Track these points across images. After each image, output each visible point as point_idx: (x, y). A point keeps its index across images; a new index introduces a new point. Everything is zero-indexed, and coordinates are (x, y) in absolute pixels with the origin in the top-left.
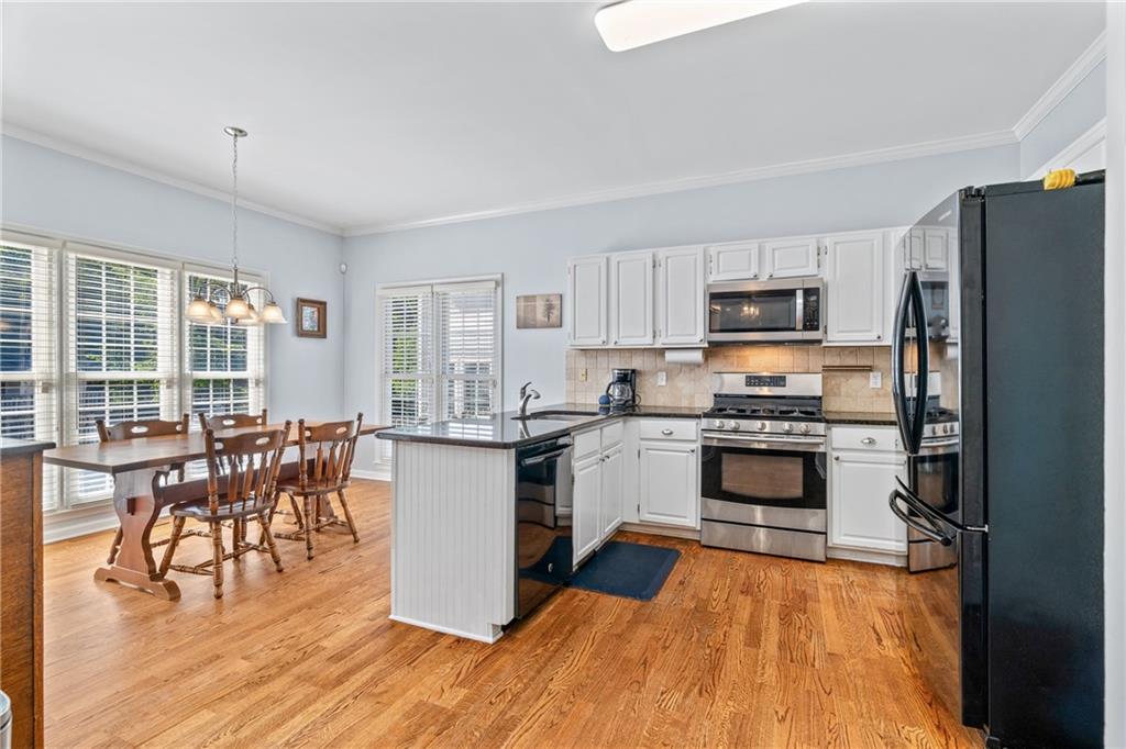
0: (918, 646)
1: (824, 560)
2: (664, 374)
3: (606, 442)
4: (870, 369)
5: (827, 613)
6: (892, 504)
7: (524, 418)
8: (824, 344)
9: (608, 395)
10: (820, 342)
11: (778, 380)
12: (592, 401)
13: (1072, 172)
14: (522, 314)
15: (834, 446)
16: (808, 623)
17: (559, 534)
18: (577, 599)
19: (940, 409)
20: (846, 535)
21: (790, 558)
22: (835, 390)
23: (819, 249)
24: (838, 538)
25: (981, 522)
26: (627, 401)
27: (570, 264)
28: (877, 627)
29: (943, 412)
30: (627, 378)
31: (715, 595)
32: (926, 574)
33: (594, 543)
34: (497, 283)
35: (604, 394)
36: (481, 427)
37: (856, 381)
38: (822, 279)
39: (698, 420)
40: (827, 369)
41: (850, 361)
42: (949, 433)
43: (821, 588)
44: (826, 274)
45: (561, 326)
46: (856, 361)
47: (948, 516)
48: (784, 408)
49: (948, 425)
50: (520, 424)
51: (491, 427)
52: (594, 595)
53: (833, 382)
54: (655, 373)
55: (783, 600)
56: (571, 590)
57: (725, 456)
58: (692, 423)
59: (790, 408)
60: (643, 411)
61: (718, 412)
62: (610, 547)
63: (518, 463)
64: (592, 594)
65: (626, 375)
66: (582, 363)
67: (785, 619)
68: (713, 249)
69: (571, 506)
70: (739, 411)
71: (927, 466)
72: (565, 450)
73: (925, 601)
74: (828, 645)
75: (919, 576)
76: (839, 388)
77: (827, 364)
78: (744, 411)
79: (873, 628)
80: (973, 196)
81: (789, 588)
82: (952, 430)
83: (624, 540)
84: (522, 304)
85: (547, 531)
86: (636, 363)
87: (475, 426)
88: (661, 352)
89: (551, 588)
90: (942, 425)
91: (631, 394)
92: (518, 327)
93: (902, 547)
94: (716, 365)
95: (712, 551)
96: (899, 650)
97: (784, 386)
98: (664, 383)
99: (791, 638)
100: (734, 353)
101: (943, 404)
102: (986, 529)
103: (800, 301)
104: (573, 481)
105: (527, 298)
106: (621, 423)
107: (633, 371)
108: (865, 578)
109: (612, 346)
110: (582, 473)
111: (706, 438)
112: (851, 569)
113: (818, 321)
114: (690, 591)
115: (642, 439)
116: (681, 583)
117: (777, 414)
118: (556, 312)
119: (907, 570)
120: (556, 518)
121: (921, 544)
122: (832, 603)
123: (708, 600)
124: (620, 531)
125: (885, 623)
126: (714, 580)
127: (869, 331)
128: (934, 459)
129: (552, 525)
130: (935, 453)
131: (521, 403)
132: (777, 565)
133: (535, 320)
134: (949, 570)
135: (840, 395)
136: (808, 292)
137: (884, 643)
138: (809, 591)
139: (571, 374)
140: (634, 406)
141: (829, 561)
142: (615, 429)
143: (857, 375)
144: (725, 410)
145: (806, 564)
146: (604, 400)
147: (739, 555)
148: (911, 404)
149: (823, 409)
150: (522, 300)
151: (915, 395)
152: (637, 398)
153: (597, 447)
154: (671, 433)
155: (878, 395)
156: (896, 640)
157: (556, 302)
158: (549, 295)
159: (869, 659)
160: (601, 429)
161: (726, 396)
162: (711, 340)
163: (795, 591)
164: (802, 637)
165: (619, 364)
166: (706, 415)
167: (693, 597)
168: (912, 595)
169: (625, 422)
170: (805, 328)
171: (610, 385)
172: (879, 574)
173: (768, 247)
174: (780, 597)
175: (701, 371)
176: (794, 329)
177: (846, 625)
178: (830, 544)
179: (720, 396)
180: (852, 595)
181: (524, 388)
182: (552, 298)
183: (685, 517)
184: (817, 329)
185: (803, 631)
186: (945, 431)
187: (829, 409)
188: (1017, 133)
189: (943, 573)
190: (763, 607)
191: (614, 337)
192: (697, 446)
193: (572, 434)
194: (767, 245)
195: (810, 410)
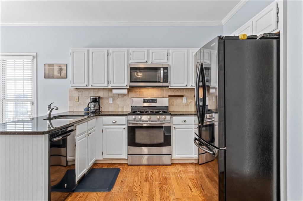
0: (203, 189)
1: (171, 164)
2: (112, 98)
3: (89, 127)
4: (182, 96)
5: (174, 183)
6: (195, 142)
7: (50, 119)
8: (169, 87)
9: (88, 107)
10: (168, 86)
11: (154, 101)
12: (81, 110)
13: (246, 35)
14: (47, 72)
15: (173, 123)
16: (169, 189)
17: (69, 168)
18: (78, 197)
19: (208, 109)
20: (177, 154)
21: (160, 165)
22: (172, 103)
23: (168, 53)
24: (175, 156)
25: (224, 147)
26: (97, 110)
27: (71, 51)
28: (190, 185)
29: (209, 110)
30: (96, 100)
31: (135, 184)
32: (204, 164)
33: (85, 171)
34: (34, 57)
35: (87, 107)
36: (25, 124)
37: (178, 101)
38: (169, 64)
39: (126, 116)
40: (170, 96)
41: (177, 94)
42: (211, 117)
43: (171, 174)
44: (170, 63)
45: (66, 78)
46: (179, 93)
47: (212, 144)
48: (157, 111)
49: (211, 114)
50: (48, 122)
51: (31, 124)
52: (86, 194)
53: (172, 101)
54: (108, 98)
55: (159, 181)
56: (75, 194)
57: (136, 129)
58: (124, 118)
59: (159, 111)
60: (103, 114)
61: (133, 113)
62: (91, 171)
63: (50, 140)
64: (84, 193)
65: (96, 99)
66: (76, 94)
67: (161, 189)
68: (131, 50)
69: (75, 156)
70: (141, 112)
71: (204, 128)
72: (72, 133)
73: (204, 173)
74: (176, 195)
75: (202, 165)
76: (173, 103)
77: (170, 95)
78: (143, 112)
79: (189, 186)
80: (221, 39)
81: (161, 177)
82: (212, 116)
83: (97, 167)
84: (47, 67)
85: (63, 168)
86: (100, 94)
87: (23, 124)
88: (111, 90)
89: (65, 194)
90: (209, 115)
91: (98, 107)
92: (45, 78)
93: (197, 156)
94: (132, 95)
95: (132, 166)
96: (197, 192)
97: (156, 103)
98: (112, 102)
99: (164, 195)
100: (138, 90)
101: (209, 108)
102: (225, 148)
103: (162, 72)
104: (75, 145)
105: (49, 65)
106: (95, 119)
107: (99, 97)
108: (184, 168)
109: (90, 87)
110: (79, 142)
111: (129, 123)
112: (179, 166)
113: (167, 79)
114: (125, 185)
115: (104, 125)
116: (122, 181)
117: (154, 113)
118: (63, 72)
119: (198, 164)
120: (67, 162)
121: (202, 155)
122: (175, 179)
123: (133, 187)
124: (95, 164)
125: (192, 183)
126: (134, 178)
127: (183, 83)
128: (206, 126)
129: (65, 165)
130: (207, 124)
131: (49, 112)
132: (156, 168)
133: (53, 75)
134: (211, 162)
135: (174, 105)
136: (164, 69)
137: (193, 191)
138: (167, 176)
139: (71, 99)
140: (99, 112)
141: (173, 164)
142: (93, 121)
143: (179, 98)
144: (136, 112)
145: (165, 166)
146: (87, 109)
147: (142, 167)
148: (201, 108)
149: (169, 111)
150: (47, 66)
151: (202, 105)
152: (101, 108)
153: (85, 130)
154: (116, 122)
155: (185, 105)
156: (196, 189)
157: (64, 68)
158: (61, 64)
159: (189, 198)
160: (87, 122)
161: (136, 107)
162: (130, 85)
163: (163, 177)
164: (168, 194)
165: (93, 94)
166: (129, 114)
167: (127, 186)
168: (200, 172)
169: (96, 119)
170: (164, 82)
171: (89, 103)
172: (188, 166)
173: (151, 51)
174: (158, 181)
175: (126, 97)
176: (160, 82)
177: (180, 187)
178: (172, 158)
179: (133, 107)
180: (181, 175)
181: (50, 105)
182: (61, 65)
183: (122, 155)
184: (167, 82)
185: (167, 192)
186: (210, 117)
187: (171, 110)
188: (223, 23)
189: (210, 163)
190: (153, 185)
191: (91, 83)
192: (126, 126)
193: (75, 125)
194: (150, 51)
195: (165, 111)
